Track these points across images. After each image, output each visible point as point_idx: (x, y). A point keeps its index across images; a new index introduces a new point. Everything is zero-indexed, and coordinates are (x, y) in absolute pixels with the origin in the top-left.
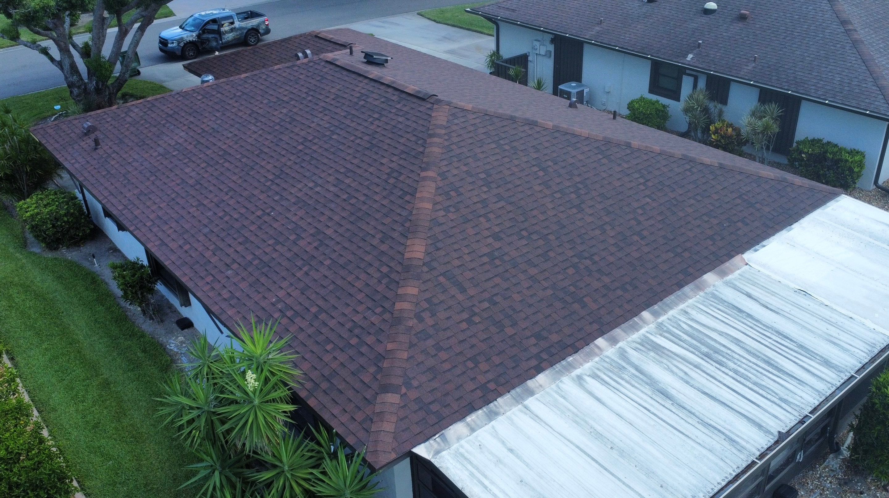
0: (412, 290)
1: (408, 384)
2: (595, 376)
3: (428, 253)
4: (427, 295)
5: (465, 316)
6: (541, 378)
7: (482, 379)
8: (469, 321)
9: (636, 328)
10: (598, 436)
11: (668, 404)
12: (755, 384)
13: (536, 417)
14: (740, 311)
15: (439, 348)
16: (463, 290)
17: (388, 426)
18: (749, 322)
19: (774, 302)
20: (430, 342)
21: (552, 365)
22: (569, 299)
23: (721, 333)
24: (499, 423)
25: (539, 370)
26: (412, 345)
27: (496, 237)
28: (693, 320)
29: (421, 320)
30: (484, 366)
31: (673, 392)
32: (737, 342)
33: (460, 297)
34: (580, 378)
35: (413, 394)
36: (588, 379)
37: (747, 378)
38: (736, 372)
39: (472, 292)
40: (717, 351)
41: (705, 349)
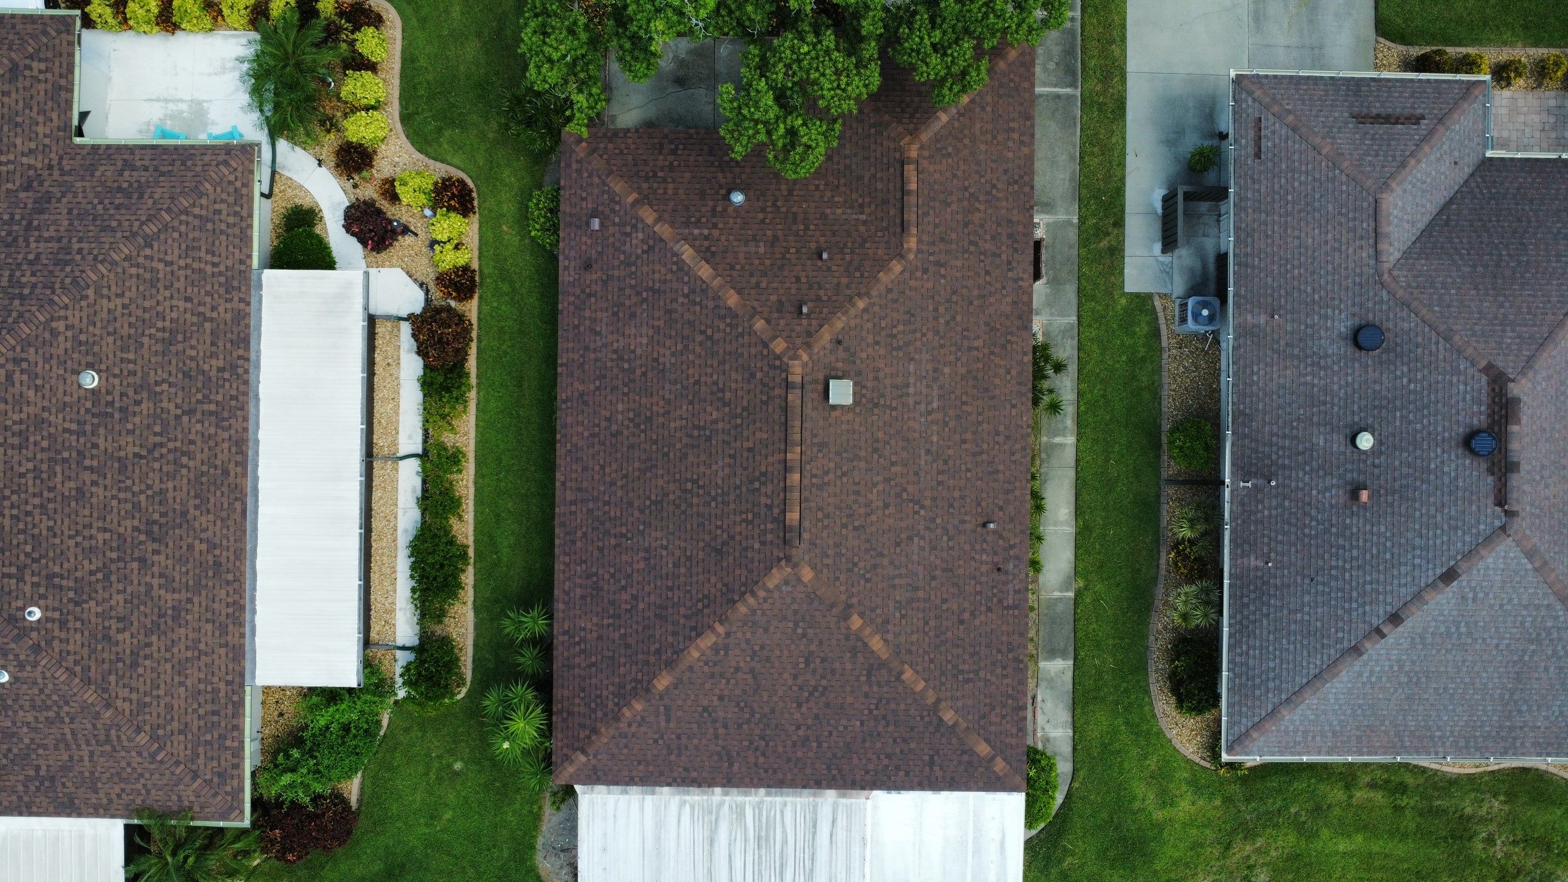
0: (638, 706)
1: (595, 756)
2: (692, 807)
3: (667, 688)
4: (646, 714)
5: (656, 736)
6: (666, 790)
7: (634, 773)
8: (656, 741)
9: (746, 794)
10: (658, 839)
11: (707, 847)
12: (760, 871)
13: (642, 809)
14: (815, 826)
15: (626, 747)
16: (668, 721)
17: (571, 769)
18: (809, 836)
19: (841, 835)
20: (624, 741)
21: (679, 785)
22: (725, 758)
23: (784, 832)
24: (623, 799)
25: (669, 785)
26: (614, 737)
27: (721, 698)
28: (782, 812)
29: (630, 725)
30: (641, 767)
31: (716, 844)
32: (785, 842)
33: (663, 724)
34: (685, 802)
35: (593, 762)
36: (687, 808)
37: (760, 864)
38: (760, 857)
39: (672, 725)
40: (767, 840)
41: (763, 834)
